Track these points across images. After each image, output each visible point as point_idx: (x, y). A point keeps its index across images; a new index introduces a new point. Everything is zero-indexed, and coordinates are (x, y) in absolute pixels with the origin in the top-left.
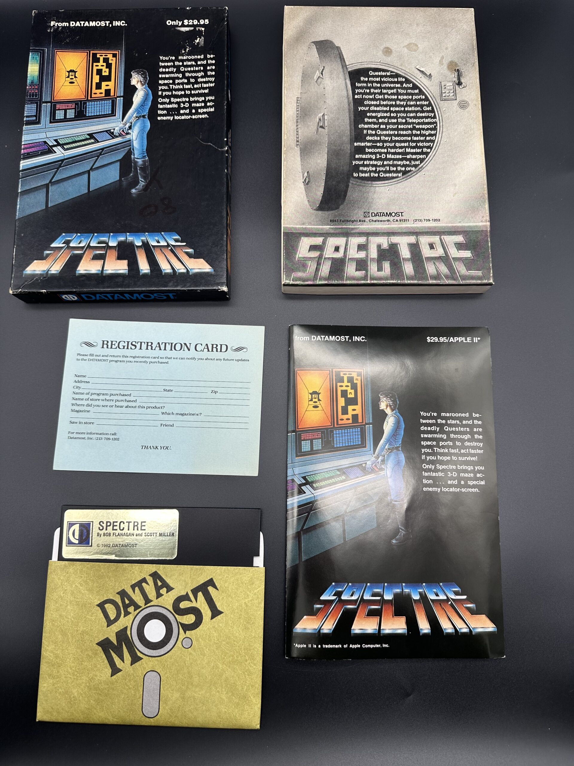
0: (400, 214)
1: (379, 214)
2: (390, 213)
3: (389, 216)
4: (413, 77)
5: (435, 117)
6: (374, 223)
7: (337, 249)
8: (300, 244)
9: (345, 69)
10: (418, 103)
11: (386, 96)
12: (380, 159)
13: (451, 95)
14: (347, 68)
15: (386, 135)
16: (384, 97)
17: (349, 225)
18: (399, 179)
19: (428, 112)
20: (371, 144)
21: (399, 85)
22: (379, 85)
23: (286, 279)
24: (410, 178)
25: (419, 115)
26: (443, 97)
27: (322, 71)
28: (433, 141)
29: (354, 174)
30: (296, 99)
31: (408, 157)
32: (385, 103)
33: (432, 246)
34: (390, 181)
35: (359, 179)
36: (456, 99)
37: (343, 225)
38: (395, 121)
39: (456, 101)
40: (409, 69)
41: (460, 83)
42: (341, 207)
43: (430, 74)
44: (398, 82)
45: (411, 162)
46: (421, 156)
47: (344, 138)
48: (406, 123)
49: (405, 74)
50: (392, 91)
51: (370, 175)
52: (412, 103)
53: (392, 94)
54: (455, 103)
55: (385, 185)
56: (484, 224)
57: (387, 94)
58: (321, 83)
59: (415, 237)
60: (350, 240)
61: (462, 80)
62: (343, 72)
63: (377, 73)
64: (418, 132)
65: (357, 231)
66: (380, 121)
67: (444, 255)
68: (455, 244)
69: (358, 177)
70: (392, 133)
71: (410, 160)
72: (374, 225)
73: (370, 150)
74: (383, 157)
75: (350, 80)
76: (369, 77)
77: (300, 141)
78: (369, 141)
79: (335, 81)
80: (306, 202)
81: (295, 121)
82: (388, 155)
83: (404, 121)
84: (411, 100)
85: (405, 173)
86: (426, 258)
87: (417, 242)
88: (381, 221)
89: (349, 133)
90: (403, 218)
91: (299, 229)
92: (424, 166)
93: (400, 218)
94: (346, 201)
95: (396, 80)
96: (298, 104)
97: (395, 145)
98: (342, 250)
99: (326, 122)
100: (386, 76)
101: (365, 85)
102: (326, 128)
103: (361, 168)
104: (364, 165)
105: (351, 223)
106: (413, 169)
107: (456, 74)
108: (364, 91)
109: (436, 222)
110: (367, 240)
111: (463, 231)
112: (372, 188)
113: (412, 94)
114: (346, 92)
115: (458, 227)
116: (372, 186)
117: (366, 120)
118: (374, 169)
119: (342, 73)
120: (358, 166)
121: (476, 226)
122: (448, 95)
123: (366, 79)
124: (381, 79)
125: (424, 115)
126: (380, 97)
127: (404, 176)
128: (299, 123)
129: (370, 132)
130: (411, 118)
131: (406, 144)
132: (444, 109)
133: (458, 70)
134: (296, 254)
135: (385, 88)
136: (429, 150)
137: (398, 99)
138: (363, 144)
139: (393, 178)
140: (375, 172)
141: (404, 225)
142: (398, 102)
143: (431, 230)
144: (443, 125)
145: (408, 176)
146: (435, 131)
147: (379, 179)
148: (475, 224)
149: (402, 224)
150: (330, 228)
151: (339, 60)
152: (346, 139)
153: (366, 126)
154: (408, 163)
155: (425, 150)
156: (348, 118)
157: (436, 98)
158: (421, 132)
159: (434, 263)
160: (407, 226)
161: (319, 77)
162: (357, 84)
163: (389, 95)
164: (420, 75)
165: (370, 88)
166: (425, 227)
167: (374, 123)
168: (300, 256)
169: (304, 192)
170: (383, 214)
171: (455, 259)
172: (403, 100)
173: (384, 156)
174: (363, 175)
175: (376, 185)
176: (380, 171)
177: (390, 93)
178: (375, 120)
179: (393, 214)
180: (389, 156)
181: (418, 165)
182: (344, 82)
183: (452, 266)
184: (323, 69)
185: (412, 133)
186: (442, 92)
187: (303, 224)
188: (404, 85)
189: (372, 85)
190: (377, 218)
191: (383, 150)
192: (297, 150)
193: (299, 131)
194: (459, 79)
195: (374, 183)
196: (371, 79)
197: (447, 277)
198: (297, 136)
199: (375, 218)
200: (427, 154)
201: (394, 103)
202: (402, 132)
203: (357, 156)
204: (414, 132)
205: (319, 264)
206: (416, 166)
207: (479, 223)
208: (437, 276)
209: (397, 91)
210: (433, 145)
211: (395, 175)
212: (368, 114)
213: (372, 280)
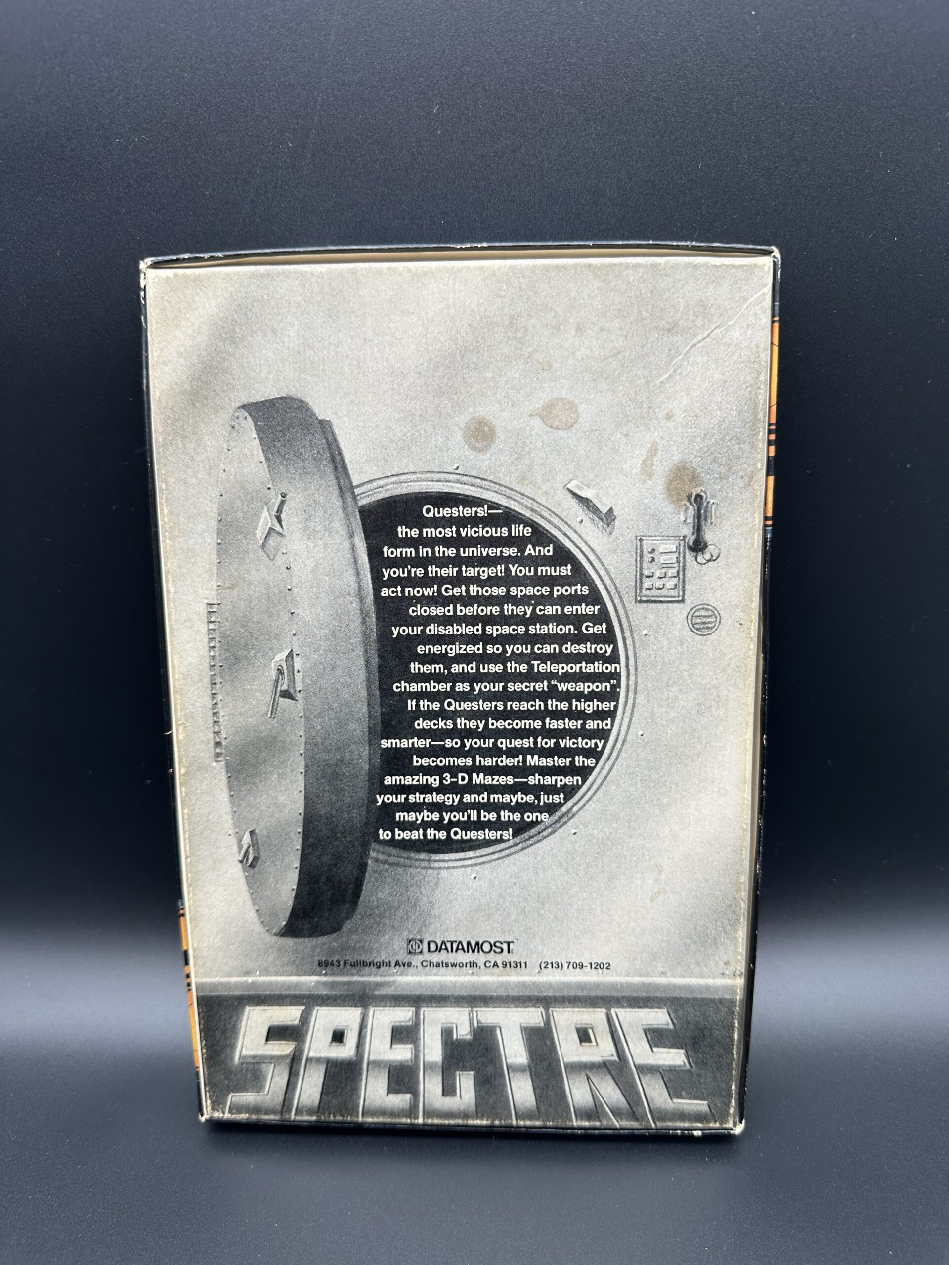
0: (505, 946)
1: (449, 945)
2: (477, 944)
3: (473, 951)
4: (556, 521)
5: (614, 658)
6: (435, 970)
7: (338, 1037)
8: (244, 1023)
9: (350, 501)
10: (568, 610)
11: (474, 589)
12: (454, 788)
13: (668, 586)
14: (354, 497)
15: (471, 715)
16: (467, 591)
17: (370, 975)
18: (503, 846)
19: (596, 639)
20: (428, 741)
21: (512, 551)
22: (451, 552)
23: (213, 1109)
24: (535, 843)
25: (570, 648)
26: (644, 592)
27: (279, 511)
28: (603, 734)
29: (381, 831)
30: (202, 609)
31: (532, 780)
32: (468, 611)
33: (584, 1036)
34: (479, 853)
35: (395, 847)
36: (683, 601)
37: (352, 975)
38: (497, 668)
39: (681, 605)
40: (546, 493)
41: (698, 546)
42: (347, 926)
43: (611, 510)
44: (508, 541)
45: (538, 797)
46: (569, 780)
47: (353, 726)
48: (530, 676)
49: (532, 510)
50: (492, 571)
51: (425, 835)
52: (550, 610)
53: (492, 581)
54: (679, 612)
55: (466, 863)
56: (729, 982)
57: (477, 580)
58: (277, 549)
59: (542, 1009)
60: (371, 1014)
61: (709, 536)
62: (345, 509)
63: (446, 512)
64: (564, 706)
65: (390, 991)
66: (456, 668)
67: (615, 1058)
68: (645, 1031)
69: (393, 842)
70: (487, 706)
71: (536, 790)
72: (436, 975)
73: (425, 762)
74: (460, 782)
75: (367, 537)
76: (421, 522)
77: (224, 743)
78: (423, 734)
79: (320, 542)
80: (252, 915)
81: (206, 681)
82: (475, 775)
83: (523, 668)
84: (547, 600)
85: (520, 829)
86: (567, 1066)
87: (547, 1023)
88: (454, 965)
89: (365, 709)
90: (511, 958)
91: (237, 986)
92: (575, 809)
93: (506, 957)
94: (360, 909)
95: (505, 532)
96: (211, 626)
97: (495, 744)
98: (351, 1040)
99: (298, 677)
100: (475, 521)
101: (409, 552)
102: (299, 696)
103: (400, 816)
104: (408, 807)
105: (374, 969)
106: (544, 817)
107: (691, 511)
108: (409, 572)
109: (600, 971)
110: (417, 1014)
111: (668, 999)
112: (430, 871)
113: (551, 581)
114: (353, 578)
115: (656, 987)
116: (430, 868)
117: (415, 667)
118: (435, 816)
119: (341, 514)
120: (389, 810)
121: (708, 988)
122: (659, 583)
123: (414, 533)
124: (458, 532)
125: (582, 649)
126: (456, 591)
127: (517, 839)
128: (218, 686)
129: (424, 704)
130: (544, 658)
131: (528, 743)
132: (645, 632)
133: (699, 496)
134: (233, 1047)
135: (471, 562)
136: (591, 762)
137: (509, 599)
138: (405, 744)
139: (488, 843)
140: (438, 825)
141: (514, 978)
142: (508, 609)
143: (585, 993)
144: (636, 684)
145: (530, 837)
146: (613, 704)
147: (448, 846)
148: (702, 982)
149: (508, 975)
150: (318, 982)
151: (329, 470)
152: (358, 728)
153: (414, 687)
154: (530, 798)
155: (579, 760)
156: (362, 661)
157: (623, 593)
158: (571, 705)
159: (588, 1078)
160: (522, 979)
161: (271, 529)
162: (385, 549)
163: (481, 583)
164: (577, 512)
165: (423, 563)
166: (568, 985)
167: (438, 678)
168: (244, 1053)
169: (244, 887)
170: (459, 947)
171: (643, 1069)
172: (525, 601)
173: (463, 779)
174: (406, 835)
175: (441, 864)
176: (451, 824)
177: (484, 576)
178: (439, 667)
179: (486, 947)
180: (478, 779)
181: (560, 805)
182: (347, 544)
183: (633, 1086)
184: (282, 503)
185: (546, 705)
186: (641, 574)
187: (247, 973)
188: (530, 550)
189: (433, 552)
190: (443, 956)
191: (461, 762)
192: (219, 769)
193: (222, 713)
194: (698, 530)
195: (434, 857)
196: (428, 532)
197: (617, 1113)
198: (217, 729)
199: (436, 958)
200: (584, 772)
201: (496, 610)
202: (515, 705)
203: (388, 780)
204: (552, 704)
205: (293, 1074)
206: (551, 809)
207: (714, 978)
208: (594, 1112)
209: (507, 570)
210: (604, 746)
211: (492, 835)
212: (420, 649)
213: (428, 1117)
